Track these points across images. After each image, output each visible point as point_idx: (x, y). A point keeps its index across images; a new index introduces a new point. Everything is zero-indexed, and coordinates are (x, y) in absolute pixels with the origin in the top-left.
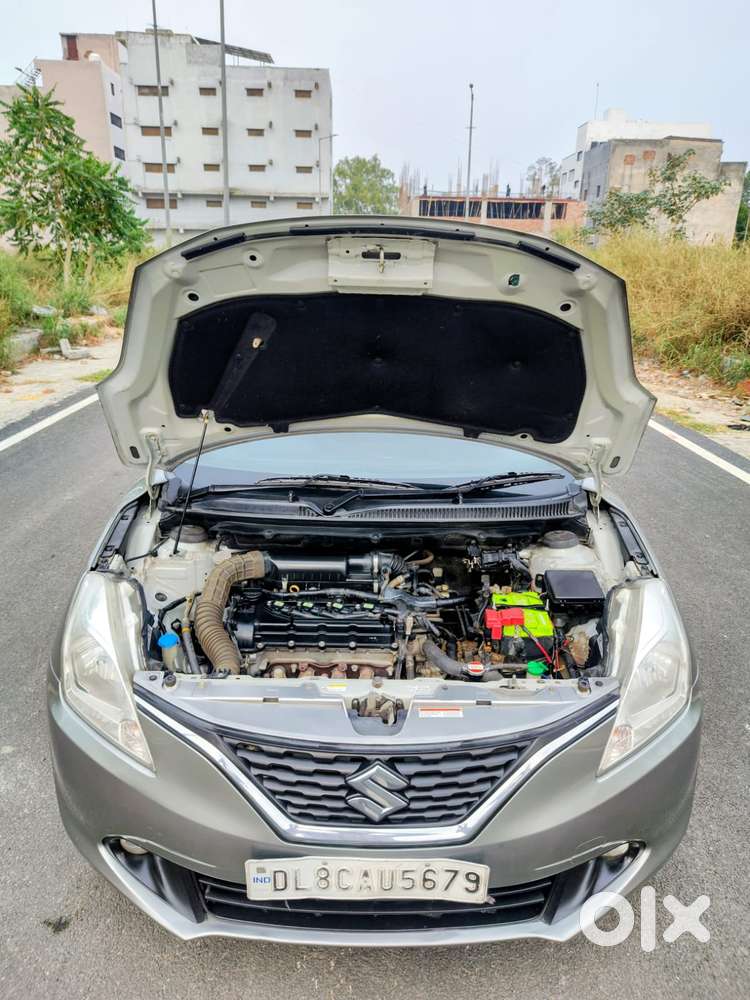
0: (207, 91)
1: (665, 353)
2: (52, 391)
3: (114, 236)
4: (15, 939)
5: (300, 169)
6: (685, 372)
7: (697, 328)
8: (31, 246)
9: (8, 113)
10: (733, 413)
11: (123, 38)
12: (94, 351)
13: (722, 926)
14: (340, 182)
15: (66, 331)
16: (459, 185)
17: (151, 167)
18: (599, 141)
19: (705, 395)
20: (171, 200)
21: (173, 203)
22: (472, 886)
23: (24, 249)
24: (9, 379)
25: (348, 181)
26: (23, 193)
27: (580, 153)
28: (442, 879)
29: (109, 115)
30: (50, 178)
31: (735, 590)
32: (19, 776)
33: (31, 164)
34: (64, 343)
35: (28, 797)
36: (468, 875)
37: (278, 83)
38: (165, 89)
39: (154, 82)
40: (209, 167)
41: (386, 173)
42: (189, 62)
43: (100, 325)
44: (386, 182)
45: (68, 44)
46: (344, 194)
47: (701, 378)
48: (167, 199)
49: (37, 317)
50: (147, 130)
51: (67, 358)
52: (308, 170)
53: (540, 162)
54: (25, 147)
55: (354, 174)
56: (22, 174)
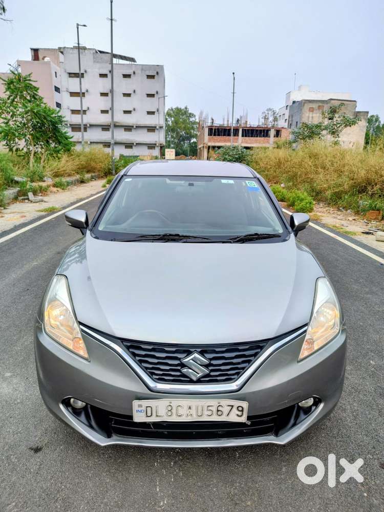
0: (103, 76)
1: (331, 199)
2: (25, 216)
3: (56, 144)
4: (16, 456)
5: (149, 113)
6: (341, 208)
7: (346, 187)
8: (14, 149)
9: (6, 84)
10: (365, 227)
11: (62, 50)
12: (45, 199)
13: (359, 446)
14: (169, 119)
15: (31, 188)
16: (228, 121)
17: (74, 112)
18: (296, 100)
19: (351, 219)
20: (84, 128)
21: (85, 130)
22: (240, 413)
23: (11, 150)
24: (2, 211)
25: (173, 119)
26: (11, 123)
27: (287, 106)
28: (226, 410)
29: (54, 87)
30: (25, 116)
31: (366, 304)
32: (14, 386)
33: (15, 109)
34: (30, 195)
35: (19, 395)
36: (238, 407)
37: (138, 72)
38: (83, 74)
39: (77, 71)
40: (103, 112)
41: (191, 115)
42: (94, 62)
43: (49, 186)
44: (191, 119)
45: (34, 53)
46: (170, 125)
47: (349, 211)
48: (82, 127)
49: (17, 182)
50: (73, 94)
51: (31, 202)
52: (153, 113)
53: (267, 110)
54: (13, 100)
55: (176, 115)
56: (11, 113)
